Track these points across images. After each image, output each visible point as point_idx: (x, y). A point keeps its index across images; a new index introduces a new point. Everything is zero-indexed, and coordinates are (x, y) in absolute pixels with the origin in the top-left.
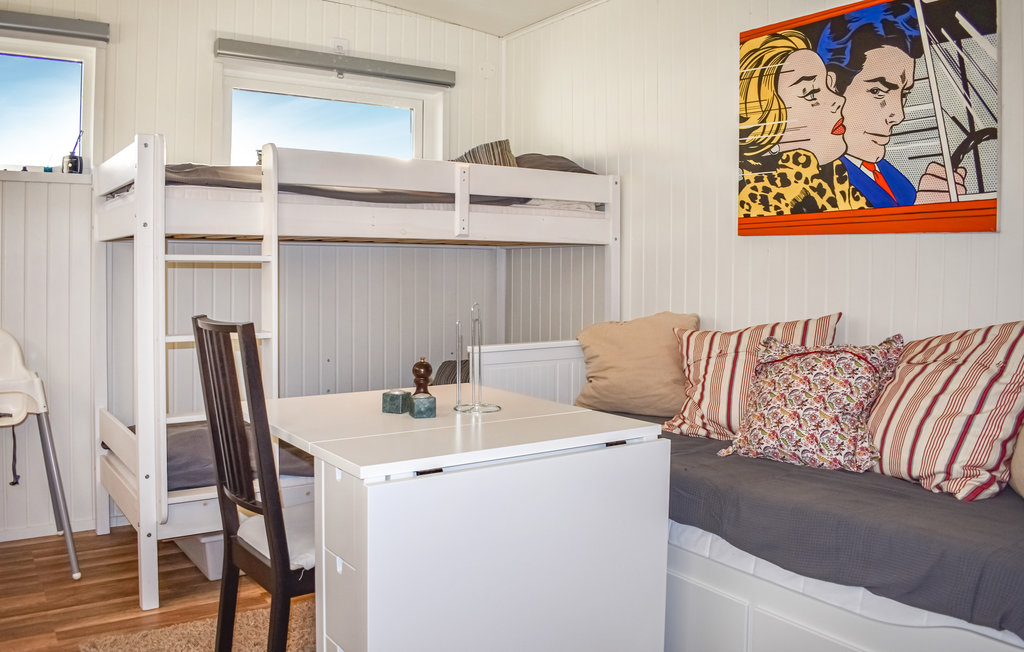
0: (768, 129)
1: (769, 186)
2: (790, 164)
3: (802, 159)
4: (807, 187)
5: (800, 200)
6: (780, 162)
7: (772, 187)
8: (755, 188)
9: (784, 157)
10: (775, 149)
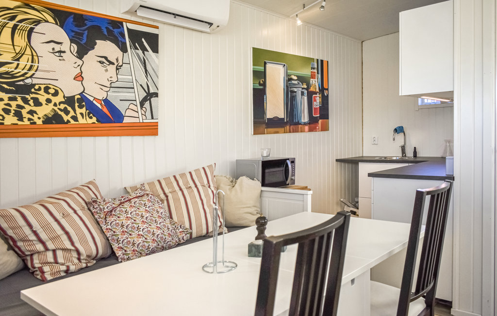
0: (21, 66)
1: (22, 104)
2: (42, 92)
3: (52, 91)
4: (56, 108)
5: (50, 116)
6: (33, 90)
7: (26, 106)
8: (8, 105)
9: (37, 87)
10: (28, 81)
